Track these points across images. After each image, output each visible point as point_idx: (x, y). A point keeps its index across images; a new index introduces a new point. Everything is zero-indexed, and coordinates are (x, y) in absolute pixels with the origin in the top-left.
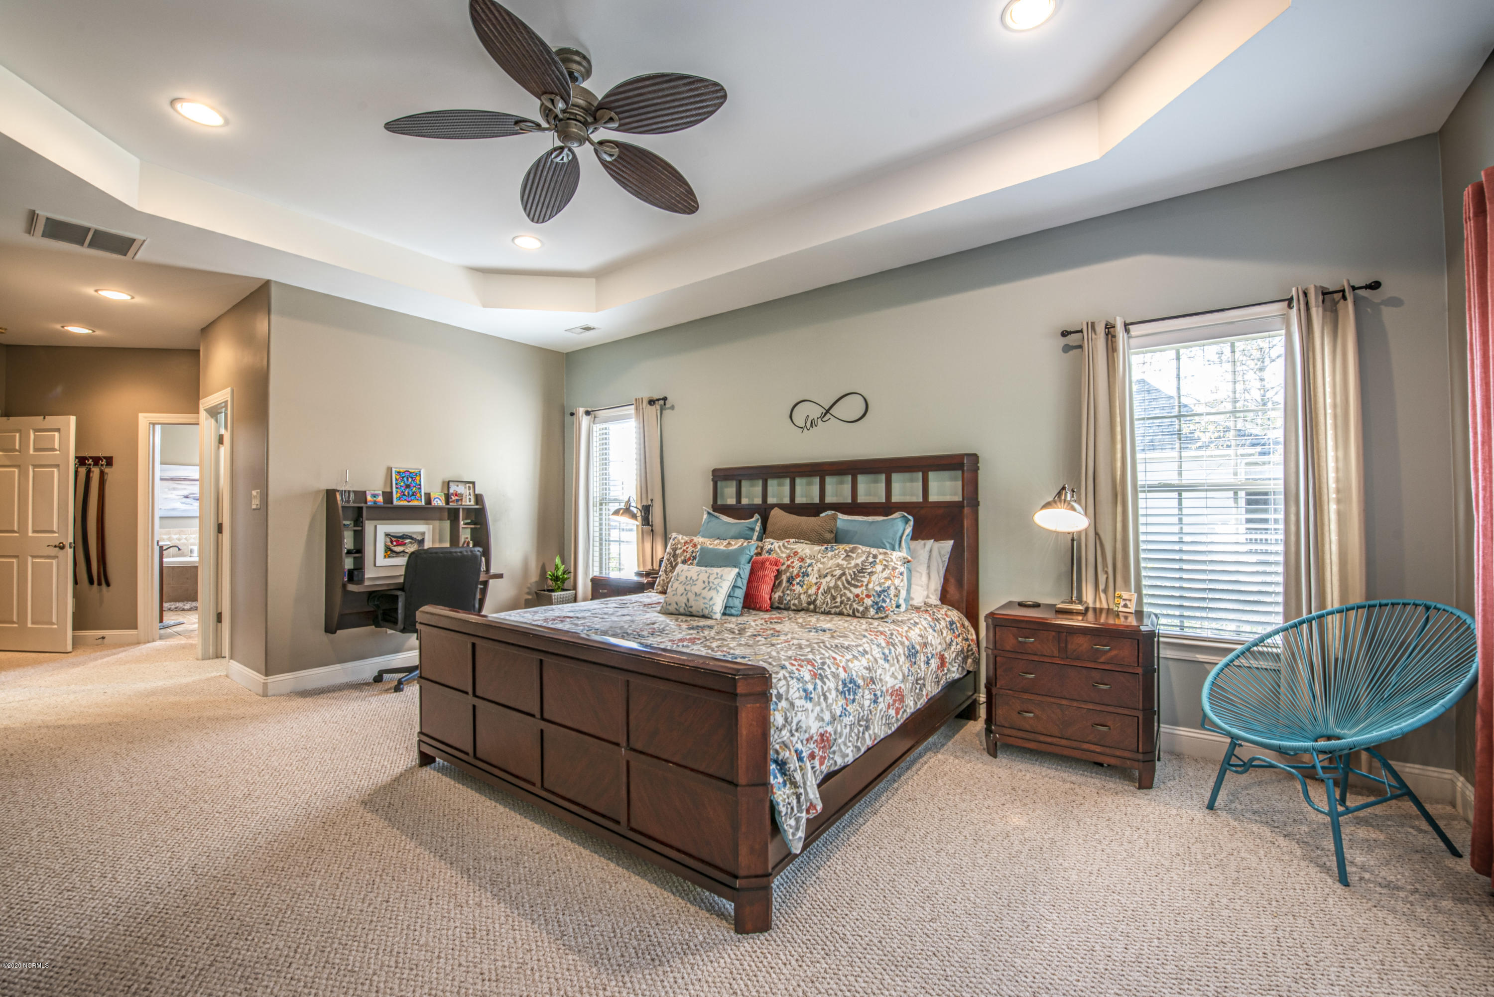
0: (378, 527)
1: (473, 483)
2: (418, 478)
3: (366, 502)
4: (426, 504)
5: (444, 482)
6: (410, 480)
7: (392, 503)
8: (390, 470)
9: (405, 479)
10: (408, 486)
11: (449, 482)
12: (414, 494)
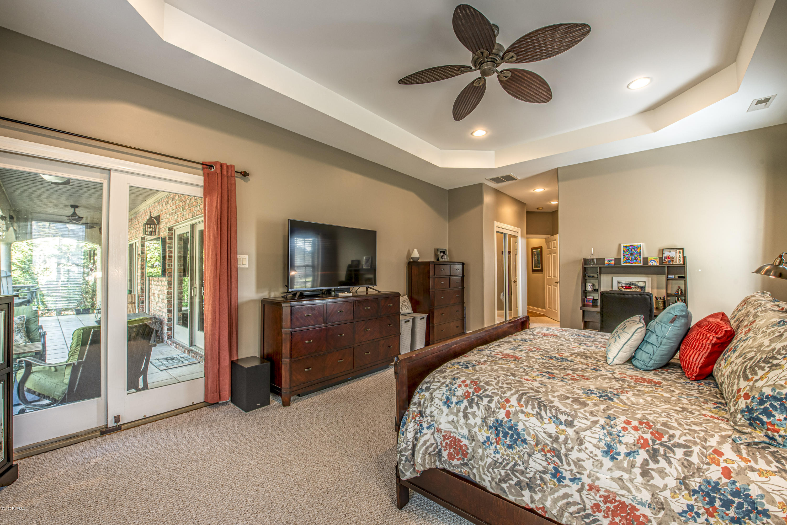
0: (614, 278)
1: (683, 249)
2: (639, 249)
3: (604, 264)
4: (643, 264)
5: (660, 250)
6: (633, 250)
7: (620, 264)
8: (620, 245)
9: (630, 250)
10: (632, 254)
11: (663, 249)
12: (636, 259)
